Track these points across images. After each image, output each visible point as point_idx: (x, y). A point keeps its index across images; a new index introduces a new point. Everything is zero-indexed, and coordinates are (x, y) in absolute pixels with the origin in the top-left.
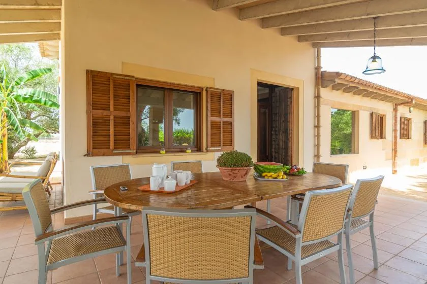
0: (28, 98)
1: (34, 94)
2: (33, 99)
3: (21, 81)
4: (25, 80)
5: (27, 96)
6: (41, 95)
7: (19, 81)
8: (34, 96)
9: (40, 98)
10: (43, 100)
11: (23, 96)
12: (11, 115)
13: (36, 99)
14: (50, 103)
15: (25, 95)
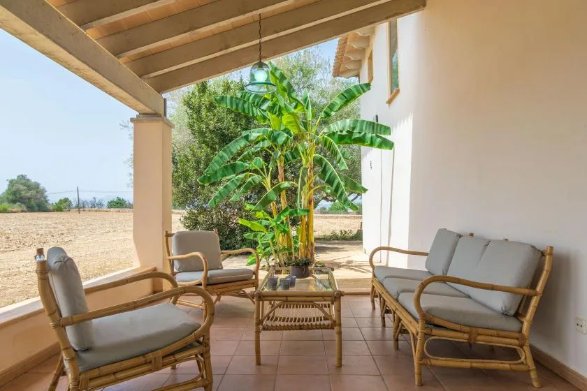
0: (346, 135)
1: (354, 128)
2: (353, 137)
3: (331, 110)
4: (336, 108)
5: (344, 133)
6: (364, 128)
7: (328, 111)
8: (355, 131)
9: (363, 133)
10: (369, 135)
11: (339, 133)
12: (325, 166)
13: (358, 136)
14: (378, 140)
15: (341, 131)
